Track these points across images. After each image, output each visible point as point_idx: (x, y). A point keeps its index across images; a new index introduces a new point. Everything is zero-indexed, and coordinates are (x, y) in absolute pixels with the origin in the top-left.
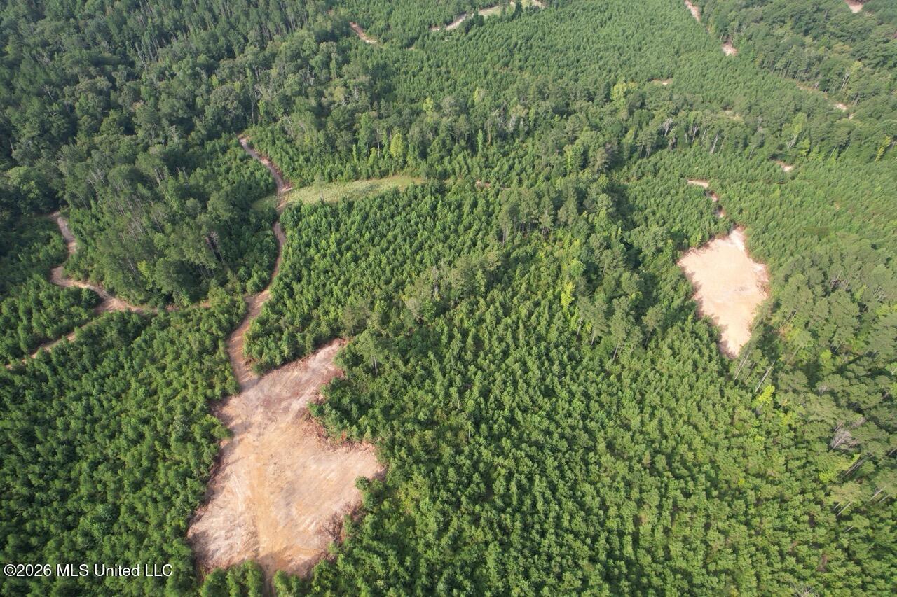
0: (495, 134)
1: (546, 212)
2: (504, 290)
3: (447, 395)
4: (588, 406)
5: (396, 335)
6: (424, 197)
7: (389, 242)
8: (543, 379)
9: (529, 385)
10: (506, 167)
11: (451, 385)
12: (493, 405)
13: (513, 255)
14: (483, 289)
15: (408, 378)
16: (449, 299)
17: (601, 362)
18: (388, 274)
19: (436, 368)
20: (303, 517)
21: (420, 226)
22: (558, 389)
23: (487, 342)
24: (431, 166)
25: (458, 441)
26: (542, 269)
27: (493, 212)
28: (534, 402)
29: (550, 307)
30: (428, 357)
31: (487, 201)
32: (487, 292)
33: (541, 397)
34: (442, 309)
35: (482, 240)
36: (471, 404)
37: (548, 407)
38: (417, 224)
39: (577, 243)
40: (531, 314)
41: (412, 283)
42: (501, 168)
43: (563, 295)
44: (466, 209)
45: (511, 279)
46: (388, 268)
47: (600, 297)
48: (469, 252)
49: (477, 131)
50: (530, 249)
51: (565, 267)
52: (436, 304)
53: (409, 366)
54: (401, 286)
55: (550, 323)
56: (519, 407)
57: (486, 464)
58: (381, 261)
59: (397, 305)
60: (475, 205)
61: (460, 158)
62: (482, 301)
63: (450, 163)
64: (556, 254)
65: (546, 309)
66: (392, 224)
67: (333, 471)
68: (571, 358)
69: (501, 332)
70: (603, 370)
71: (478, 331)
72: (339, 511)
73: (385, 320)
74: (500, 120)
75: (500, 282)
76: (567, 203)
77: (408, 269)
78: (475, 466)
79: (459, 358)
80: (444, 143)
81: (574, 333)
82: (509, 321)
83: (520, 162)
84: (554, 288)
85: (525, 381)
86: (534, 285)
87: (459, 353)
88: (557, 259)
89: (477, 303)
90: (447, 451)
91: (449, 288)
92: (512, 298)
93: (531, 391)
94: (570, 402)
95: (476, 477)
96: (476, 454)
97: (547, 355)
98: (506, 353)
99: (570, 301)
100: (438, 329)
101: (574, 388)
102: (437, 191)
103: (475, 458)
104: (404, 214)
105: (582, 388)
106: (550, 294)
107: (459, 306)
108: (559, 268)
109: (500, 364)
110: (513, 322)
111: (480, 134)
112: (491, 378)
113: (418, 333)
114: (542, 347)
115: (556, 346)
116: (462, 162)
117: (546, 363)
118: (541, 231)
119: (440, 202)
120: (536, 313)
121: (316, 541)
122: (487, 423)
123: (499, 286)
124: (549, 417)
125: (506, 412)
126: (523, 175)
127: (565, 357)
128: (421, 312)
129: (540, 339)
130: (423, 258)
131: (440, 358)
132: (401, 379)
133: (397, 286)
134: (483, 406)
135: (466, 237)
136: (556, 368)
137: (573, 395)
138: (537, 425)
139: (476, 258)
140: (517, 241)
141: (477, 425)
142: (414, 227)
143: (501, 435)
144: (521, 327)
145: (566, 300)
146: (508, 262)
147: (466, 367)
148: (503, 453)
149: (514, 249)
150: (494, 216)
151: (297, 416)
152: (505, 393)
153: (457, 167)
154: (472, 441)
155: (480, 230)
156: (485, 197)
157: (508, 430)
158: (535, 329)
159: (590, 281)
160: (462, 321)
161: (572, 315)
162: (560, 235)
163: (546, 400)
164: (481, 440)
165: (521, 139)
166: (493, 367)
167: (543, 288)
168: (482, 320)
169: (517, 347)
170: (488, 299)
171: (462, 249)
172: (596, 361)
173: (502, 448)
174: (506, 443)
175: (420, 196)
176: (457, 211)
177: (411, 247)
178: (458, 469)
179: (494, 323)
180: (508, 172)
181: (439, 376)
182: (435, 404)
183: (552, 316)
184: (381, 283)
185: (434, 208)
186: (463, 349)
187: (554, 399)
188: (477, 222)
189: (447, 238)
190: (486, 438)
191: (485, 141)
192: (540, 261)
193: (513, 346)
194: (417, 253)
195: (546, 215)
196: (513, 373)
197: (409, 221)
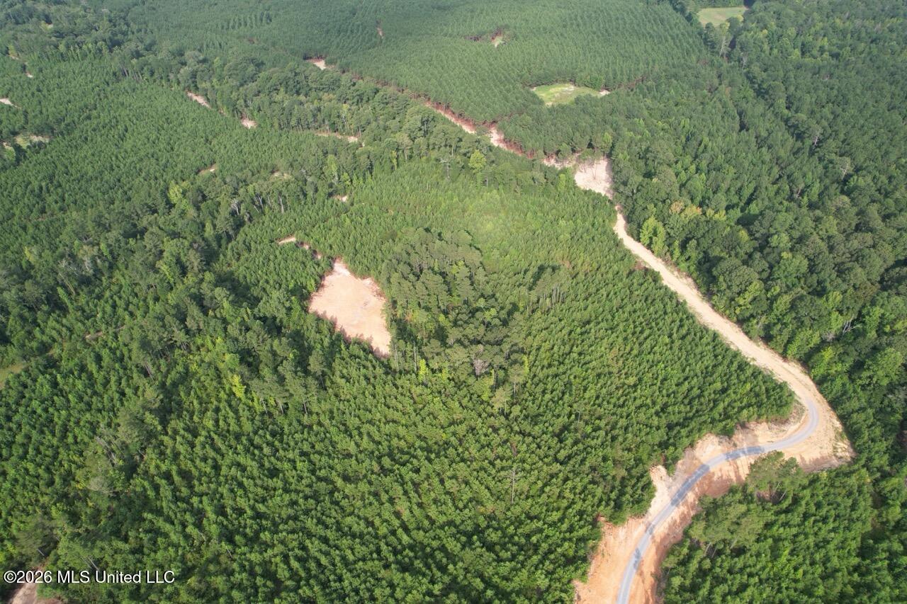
0: (76, 284)
1: (175, 329)
2: (179, 416)
3: (187, 537)
4: (310, 461)
5: (97, 523)
6: (35, 380)
7: (23, 445)
8: (262, 466)
9: (253, 478)
10: (108, 309)
11: (184, 526)
12: (234, 516)
13: (168, 382)
14: (159, 428)
15: (138, 550)
16: (132, 457)
17: (299, 421)
18: (45, 476)
21: (51, 410)
22: (279, 465)
23: (193, 470)
24: (23, 346)
25: (224, 566)
26: (202, 379)
27: (123, 355)
28: (266, 489)
29: (230, 406)
31: (110, 349)
32: (165, 428)
33: (270, 481)
34: (131, 469)
35: (128, 386)
36: (214, 529)
37: (280, 484)
38: (46, 410)
39: (219, 340)
40: (217, 421)
41: (79, 467)
42: (104, 312)
43: (234, 389)
44: (92, 367)
45: (180, 403)
46: (41, 471)
47: (266, 372)
48: (122, 404)
49: (53, 289)
50: (180, 368)
51: (221, 366)
52: (121, 469)
54: (68, 477)
55: (238, 418)
56: (256, 501)
57: (260, 565)
58: (26, 470)
59: (77, 497)
60: (99, 359)
61: (51, 323)
62: (166, 439)
63: (43, 332)
64: (207, 360)
65: (228, 409)
66: (14, 426)
68: (273, 434)
69: (200, 453)
70: (304, 427)
71: (179, 465)
73: (74, 518)
74: (73, 268)
75: (171, 412)
76: (190, 312)
77: (65, 457)
78: (252, 574)
79: (177, 499)
80: (21, 317)
81: (263, 414)
82: (202, 439)
83: (120, 298)
84: (223, 388)
85: (248, 478)
86: (204, 396)
87: (174, 496)
88: (210, 364)
89: (162, 443)
90: (219, 582)
91: (125, 446)
92: (191, 418)
93: (259, 482)
94: (295, 468)
95: (259, 581)
96: (247, 563)
97: (252, 444)
98: (216, 467)
99: (243, 390)
100: (138, 489)
101: (291, 456)
102: (46, 367)
103: (247, 567)
104: (21, 409)
105: (297, 451)
106: (223, 395)
107: (146, 457)
108: (217, 369)
109: (217, 479)
110: (206, 437)
111: (60, 290)
112: (218, 496)
113: (119, 506)
114: (245, 442)
115: (256, 433)
116: (58, 326)
117: (256, 452)
118: (180, 348)
119: (59, 376)
120: (221, 418)
122: (238, 533)
123: (173, 416)
124: (286, 491)
125: (249, 512)
126: (131, 307)
127: (268, 437)
128: (111, 485)
129: (238, 437)
130: (75, 437)
133: (65, 480)
134: (225, 523)
135: (110, 392)
136: (267, 450)
137: (294, 461)
138: (281, 504)
139: (134, 405)
140: (164, 369)
141: (231, 541)
142: (44, 415)
143: (257, 533)
144: (216, 437)
145: (239, 392)
146: (168, 391)
147: (188, 503)
148: (268, 546)
149: (166, 377)
150: (126, 359)
152: (238, 499)
153: (54, 333)
154: (236, 557)
155: (120, 379)
156: (105, 345)
157: (260, 525)
158: (228, 431)
159: (249, 365)
160: (157, 467)
161: (253, 400)
162: (199, 341)
163: (275, 480)
164: (244, 549)
165: (107, 275)
166: (213, 486)
167: (214, 394)
168: (176, 455)
169: (223, 456)
170: (170, 433)
171: (114, 406)
172: (295, 423)
173: (265, 543)
174: (265, 536)
175: (29, 382)
176: (84, 376)
177: (54, 435)
178: (240, 587)
179: (189, 449)
180: (115, 312)
183: (236, 412)
184: (43, 489)
185: (55, 384)
186: (175, 490)
187: (281, 475)
188: (112, 373)
189: (89, 405)
190: (246, 545)
191: (70, 294)
192: (197, 373)
193: (219, 457)
194: (64, 437)
195: (177, 332)
196: (234, 478)
197: (34, 412)
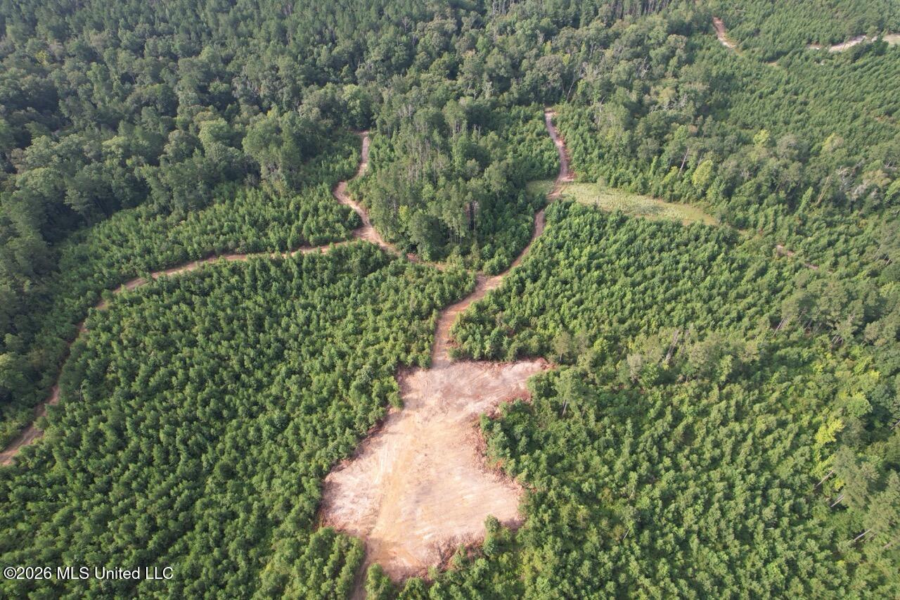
0: (829, 196)
1: (850, 319)
2: (749, 389)
4: (788, 580)
5: (604, 383)
6: (707, 241)
7: (645, 277)
8: (745, 517)
9: (723, 514)
10: (824, 241)
11: (634, 469)
12: (670, 515)
13: (782, 352)
14: (723, 378)
16: (679, 372)
17: (835, 534)
18: (626, 312)
19: (627, 441)
20: (424, 523)
21: (687, 272)
22: (759, 537)
23: (699, 439)
24: (733, 209)
25: (612, 534)
26: (810, 384)
27: (781, 289)
28: (720, 536)
29: (798, 435)
30: (624, 423)
31: (780, 274)
32: (727, 382)
33: (732, 537)
34: (666, 379)
35: (751, 318)
36: (644, 502)
37: (735, 552)
38: (684, 269)
39: (875, 375)
40: (769, 431)
41: (647, 333)
42: (817, 241)
43: (822, 428)
44: (750, 273)
45: (764, 379)
46: (629, 306)
47: (874, 458)
48: (728, 326)
49: (807, 185)
50: (805, 353)
51: (842, 396)
52: (660, 370)
53: (600, 425)
54: (633, 331)
55: (787, 454)
56: (699, 533)
57: (629, 576)
58: (625, 295)
59: (619, 350)
60: (762, 272)
61: (770, 211)
62: (716, 391)
63: (756, 212)
64: (838, 374)
65: (791, 436)
66: (657, 259)
67: (472, 493)
68: (794, 509)
69: (720, 436)
70: (832, 546)
71: (695, 422)
72: (459, 537)
73: (598, 362)
74: (845, 182)
75: (748, 377)
76: (886, 319)
77: (650, 316)
78: (615, 572)
79: (658, 442)
80: (759, 187)
81: (814, 480)
82: (736, 427)
83: (846, 241)
84: (815, 414)
85: (721, 509)
86: (790, 399)
87: (661, 438)
88: (836, 380)
89: (708, 390)
91: (685, 359)
92: (754, 402)
93: (723, 524)
94: (766, 562)
95: (610, 586)
96: (624, 560)
97: (765, 489)
98: (715, 462)
99: (828, 440)
100: (650, 399)
101: (780, 548)
102: (725, 239)
103: (620, 563)
104: (675, 252)
105: (790, 554)
106: (806, 419)
107: (686, 384)
108: (835, 392)
109: (703, 471)
110: (742, 431)
111: (810, 191)
112: (683, 484)
113: (626, 394)
114: (763, 479)
115: (783, 485)
116: (771, 218)
117: (758, 501)
118: (831, 337)
119: (722, 255)
120: (776, 434)
121: (424, 553)
122: (653, 531)
123: (744, 383)
124: (731, 565)
125: (681, 532)
126: (843, 259)
127: (787, 505)
128: (642, 372)
129: (765, 465)
130: (673, 310)
131: (638, 431)
132: (585, 434)
133: (630, 330)
134: (658, 510)
135: (734, 306)
136: (768, 513)
137: (774, 555)
138: (711, 566)
139: (734, 337)
140: (794, 337)
141: (640, 527)
142: (679, 272)
143: (662, 553)
144: (750, 441)
145: (823, 436)
146: (770, 358)
147: (661, 455)
148: (654, 574)
149: (786, 345)
150: (779, 295)
151: (467, 419)
152: (691, 509)
153: (762, 220)
154: (626, 542)
155: (754, 305)
156: (779, 267)
157: (674, 552)
158: (765, 451)
159: (869, 427)
160: (682, 402)
161: (823, 459)
162: (856, 351)
163: (737, 542)
164: (637, 548)
165: (863, 211)
166: (691, 472)
167: (800, 407)
168: (705, 412)
169: (733, 461)
170: (724, 391)
171: (722, 319)
172: (828, 531)
173: (656, 570)
174: (663, 568)
175: (703, 238)
176: (737, 273)
177: (665, 292)
178: (596, 565)
179: (718, 422)
180: (825, 248)
181: (626, 450)
182: (607, 479)
183: (795, 446)
184: (615, 320)
185: (713, 258)
186: (667, 434)
187: (747, 547)
188: (755, 294)
189: (711, 298)
190: (643, 548)
191: (813, 199)
192: (814, 373)
193: (727, 458)
194: (669, 301)
195: (848, 322)
196: (711, 492)
197: (677, 263)
